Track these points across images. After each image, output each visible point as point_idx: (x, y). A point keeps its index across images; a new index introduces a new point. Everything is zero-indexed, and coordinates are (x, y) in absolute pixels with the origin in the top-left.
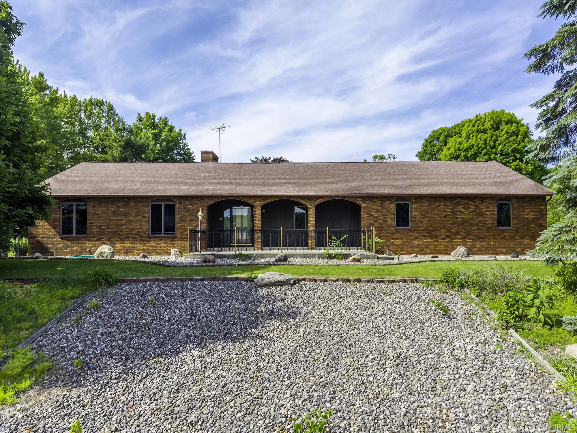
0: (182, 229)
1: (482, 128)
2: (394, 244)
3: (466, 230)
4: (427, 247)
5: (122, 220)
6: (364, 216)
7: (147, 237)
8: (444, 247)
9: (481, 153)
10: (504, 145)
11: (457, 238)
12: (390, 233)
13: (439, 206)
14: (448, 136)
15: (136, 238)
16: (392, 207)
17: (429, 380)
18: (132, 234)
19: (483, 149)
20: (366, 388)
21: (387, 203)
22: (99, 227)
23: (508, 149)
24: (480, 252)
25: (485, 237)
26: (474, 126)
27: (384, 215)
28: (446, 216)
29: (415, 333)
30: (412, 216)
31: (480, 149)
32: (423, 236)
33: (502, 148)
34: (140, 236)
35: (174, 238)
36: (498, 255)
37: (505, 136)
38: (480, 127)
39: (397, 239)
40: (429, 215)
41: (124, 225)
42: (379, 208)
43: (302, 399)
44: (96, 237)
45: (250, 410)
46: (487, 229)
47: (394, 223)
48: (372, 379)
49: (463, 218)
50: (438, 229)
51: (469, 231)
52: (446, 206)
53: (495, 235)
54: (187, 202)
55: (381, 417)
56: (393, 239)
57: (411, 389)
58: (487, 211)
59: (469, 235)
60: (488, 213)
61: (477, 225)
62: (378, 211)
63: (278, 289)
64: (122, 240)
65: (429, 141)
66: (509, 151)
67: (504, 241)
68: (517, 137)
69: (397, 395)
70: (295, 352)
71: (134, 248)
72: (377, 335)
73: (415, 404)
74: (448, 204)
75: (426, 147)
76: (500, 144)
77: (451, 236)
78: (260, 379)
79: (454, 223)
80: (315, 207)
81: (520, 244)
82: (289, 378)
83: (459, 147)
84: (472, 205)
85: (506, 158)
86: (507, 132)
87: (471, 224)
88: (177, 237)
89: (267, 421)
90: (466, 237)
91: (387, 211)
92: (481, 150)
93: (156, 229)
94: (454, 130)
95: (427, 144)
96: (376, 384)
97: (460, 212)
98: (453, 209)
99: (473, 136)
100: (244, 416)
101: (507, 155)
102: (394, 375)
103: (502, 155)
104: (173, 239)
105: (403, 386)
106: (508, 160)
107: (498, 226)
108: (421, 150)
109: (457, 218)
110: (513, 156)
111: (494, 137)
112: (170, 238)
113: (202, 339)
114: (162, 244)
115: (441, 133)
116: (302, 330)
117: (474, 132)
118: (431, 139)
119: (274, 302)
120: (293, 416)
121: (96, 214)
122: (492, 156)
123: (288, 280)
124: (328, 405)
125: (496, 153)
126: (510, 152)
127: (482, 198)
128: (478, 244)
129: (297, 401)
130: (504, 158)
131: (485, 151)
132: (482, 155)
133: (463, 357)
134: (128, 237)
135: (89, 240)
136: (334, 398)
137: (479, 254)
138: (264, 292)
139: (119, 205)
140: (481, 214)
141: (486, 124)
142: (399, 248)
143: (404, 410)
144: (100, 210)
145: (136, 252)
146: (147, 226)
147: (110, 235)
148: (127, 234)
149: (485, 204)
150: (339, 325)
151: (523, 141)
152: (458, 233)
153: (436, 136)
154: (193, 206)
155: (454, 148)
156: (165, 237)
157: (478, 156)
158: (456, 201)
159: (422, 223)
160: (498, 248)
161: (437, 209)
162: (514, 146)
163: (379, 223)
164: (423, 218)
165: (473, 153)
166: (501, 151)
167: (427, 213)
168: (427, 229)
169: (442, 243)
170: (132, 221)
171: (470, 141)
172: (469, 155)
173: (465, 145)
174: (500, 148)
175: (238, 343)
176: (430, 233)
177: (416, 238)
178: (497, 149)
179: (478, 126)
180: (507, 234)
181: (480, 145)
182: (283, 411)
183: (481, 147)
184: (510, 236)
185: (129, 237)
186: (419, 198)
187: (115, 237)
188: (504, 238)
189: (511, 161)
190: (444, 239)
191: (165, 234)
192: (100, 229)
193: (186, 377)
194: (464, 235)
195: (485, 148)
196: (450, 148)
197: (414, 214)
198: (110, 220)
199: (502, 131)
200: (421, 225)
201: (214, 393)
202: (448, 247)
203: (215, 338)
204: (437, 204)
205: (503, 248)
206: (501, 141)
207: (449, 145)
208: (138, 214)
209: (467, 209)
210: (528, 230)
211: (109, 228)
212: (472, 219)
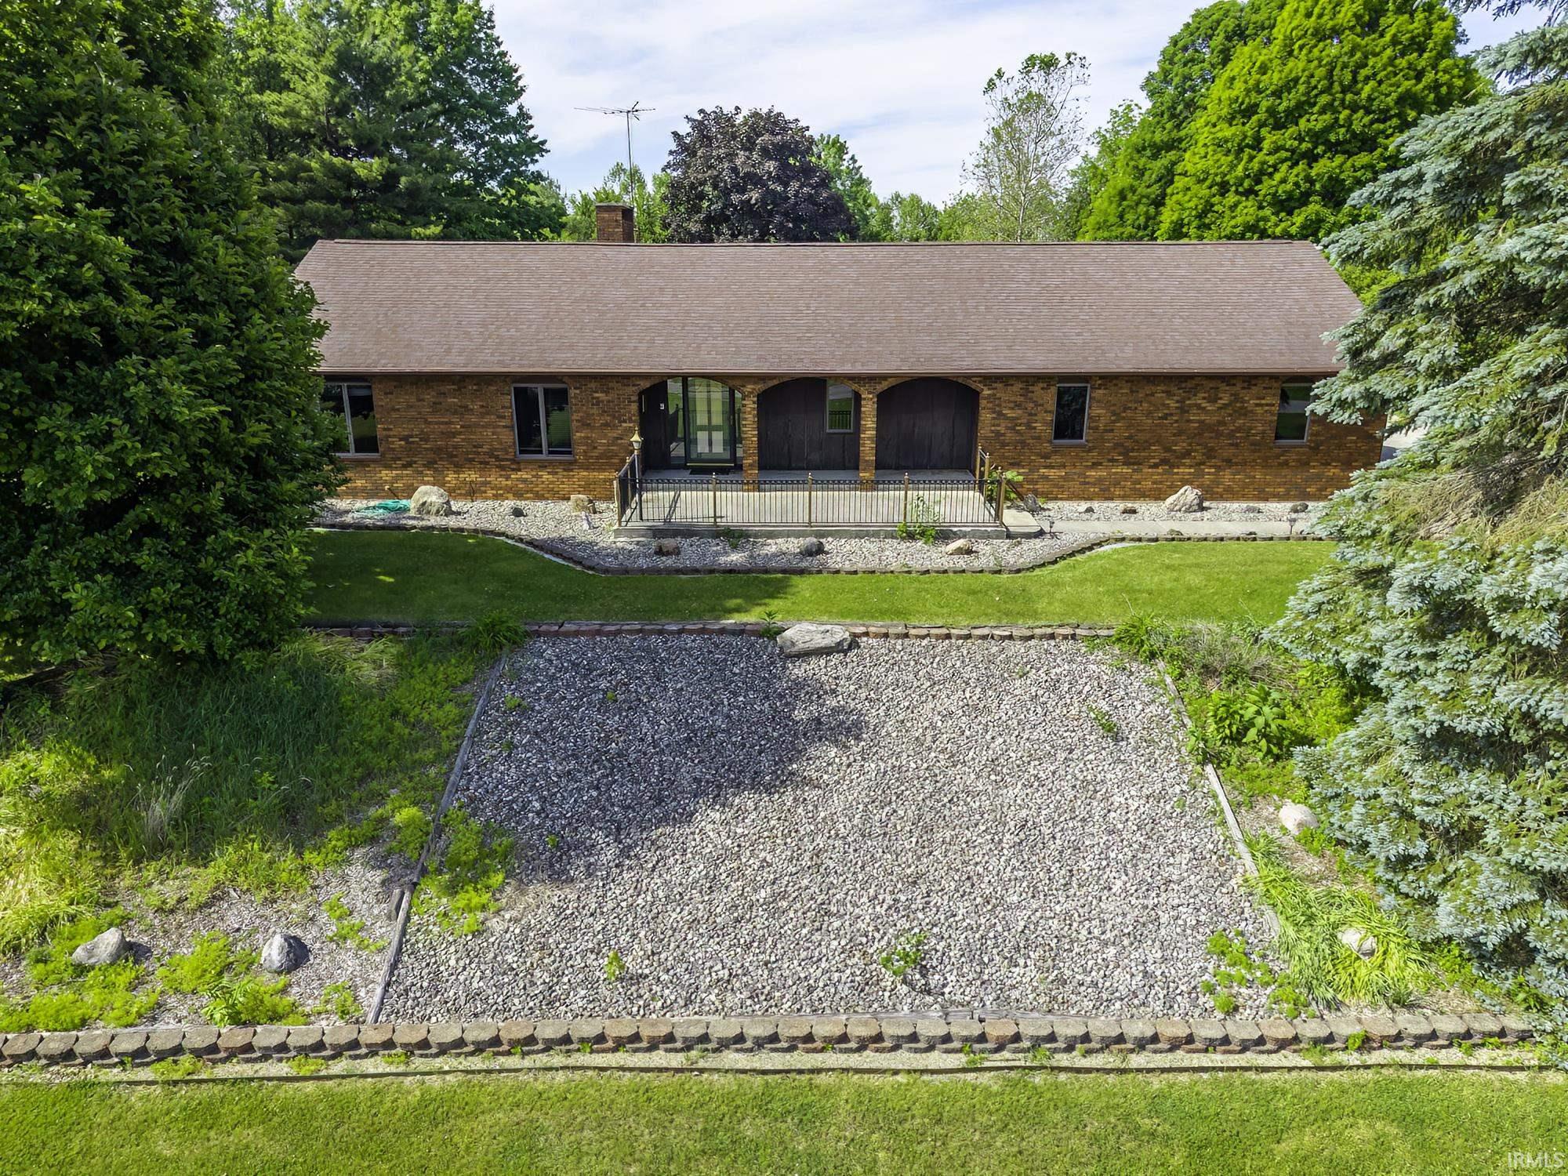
0: (587, 444)
1: (1331, 23)
2: (1046, 478)
3: (1206, 447)
4: (1117, 484)
5: (451, 423)
6: (986, 416)
7: (513, 461)
8: (1154, 483)
9: (1315, 104)
10: (1380, 83)
11: (1184, 465)
12: (1037, 454)
13: (1152, 395)
14: (1234, 33)
15: (487, 463)
16: (1049, 398)
17: (1063, 872)
18: (479, 453)
19: (1322, 92)
20: (973, 885)
21: (1037, 388)
22: (405, 438)
23: (1387, 95)
24: (1230, 494)
25: (1244, 463)
26: (1309, 15)
27: (1030, 415)
28: (1165, 417)
29: (1054, 773)
30: (1090, 418)
31: (1315, 92)
32: (1110, 461)
33: (1373, 90)
34: (497, 458)
35: (571, 463)
36: (1266, 500)
37: (1389, 52)
38: (1323, 21)
39: (1053, 467)
40: (1129, 413)
41: (460, 433)
42: (1020, 399)
43: (885, 906)
44: (399, 459)
45: (817, 924)
46: (1252, 444)
47: (1049, 432)
48: (981, 871)
49: (1201, 422)
50: (1146, 446)
51: (1212, 449)
52: (1169, 394)
53: (1265, 459)
54: (593, 385)
55: (991, 935)
56: (1046, 467)
57: (1035, 887)
58: (1257, 405)
59: (1210, 457)
60: (1259, 410)
61: (1231, 435)
62: (1018, 405)
63: (822, 662)
64: (458, 467)
65: (1181, 44)
66: (1389, 99)
67: (1284, 472)
68: (1420, 56)
69: (1015, 898)
70: (866, 818)
71: (485, 483)
72: (993, 777)
73: (1038, 914)
74: (1174, 389)
75: (1172, 63)
76: (1367, 79)
77: (1168, 462)
78: (822, 870)
79: (1179, 433)
80: (879, 396)
81: (1319, 477)
82: (863, 868)
83: (1258, 82)
84: (1225, 392)
85: (1378, 121)
86: (1395, 42)
87: (1219, 434)
88: (576, 461)
89: (843, 943)
90: (1203, 463)
91: (1037, 405)
92: (1316, 96)
93: (528, 439)
94: (1254, 18)
95: (1175, 54)
96: (986, 880)
97: (1199, 407)
98: (1182, 401)
99: (1301, 48)
100: (811, 933)
101: (1381, 111)
102: (1014, 861)
103: (1368, 112)
104: (569, 466)
105: (1025, 884)
106: (1382, 126)
107: (1277, 438)
108: (1155, 69)
109: (1189, 421)
110: (1398, 115)
111: (1359, 55)
112: (561, 462)
113: (719, 787)
114: (545, 476)
115: (1218, 22)
116: (873, 766)
117: (1304, 35)
118: (1187, 40)
119: (819, 697)
120: (876, 934)
121: (394, 410)
122: (1342, 116)
123: (839, 643)
124: (920, 915)
125: (1354, 108)
126: (1392, 104)
127: (1250, 379)
128: (1227, 477)
129: (878, 908)
130: (1372, 122)
131: (1324, 99)
132: (1316, 109)
133: (1120, 826)
134: (471, 460)
135: (389, 467)
136: (928, 903)
137: (1227, 500)
138: (798, 670)
139: (442, 389)
140: (1244, 412)
141: (1344, 10)
142: (1056, 486)
143: (1022, 923)
144: (403, 399)
145: (490, 493)
146: (509, 437)
147: (431, 455)
148: (468, 453)
149: (1254, 390)
150: (933, 755)
151: (1434, 67)
152: (1187, 454)
153: (1202, 31)
154: (607, 393)
155: (1246, 82)
156: (551, 462)
157: (1306, 112)
158: (1190, 384)
159: (1112, 431)
160: (1268, 485)
161: (1150, 402)
162: (1407, 84)
163: (1018, 432)
164: (1114, 422)
165: (1293, 103)
166: (1370, 99)
167: (1125, 409)
168: (1122, 445)
169: (1150, 476)
170: (477, 425)
171: (1291, 64)
172: (1281, 108)
173: (1276, 76)
174: (1367, 89)
175: (776, 796)
176: (1125, 454)
177: (1095, 465)
178: (1358, 93)
179: (1320, 16)
180: (1292, 456)
181: (1313, 82)
182: (860, 925)
183: (1315, 87)
184: (1298, 461)
185: (473, 460)
186: (1109, 379)
187: (441, 459)
188: (1286, 464)
189: (1390, 131)
190: (1156, 466)
191: (550, 452)
192: (408, 442)
193: (717, 866)
194: (1199, 458)
195: (1328, 90)
196: (1233, 79)
197: (1097, 411)
198: (426, 422)
199: (1382, 36)
200: (1109, 436)
201: (763, 894)
202: (1161, 483)
203: (738, 786)
204: (1148, 389)
205: (1279, 485)
206: (1373, 67)
207: (1235, 67)
208: (486, 411)
209: (1213, 400)
210: (1339, 447)
211: (427, 440)
212: (1222, 423)
